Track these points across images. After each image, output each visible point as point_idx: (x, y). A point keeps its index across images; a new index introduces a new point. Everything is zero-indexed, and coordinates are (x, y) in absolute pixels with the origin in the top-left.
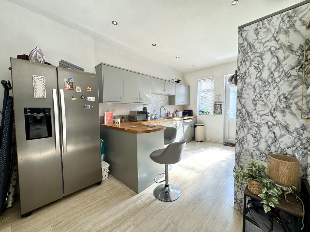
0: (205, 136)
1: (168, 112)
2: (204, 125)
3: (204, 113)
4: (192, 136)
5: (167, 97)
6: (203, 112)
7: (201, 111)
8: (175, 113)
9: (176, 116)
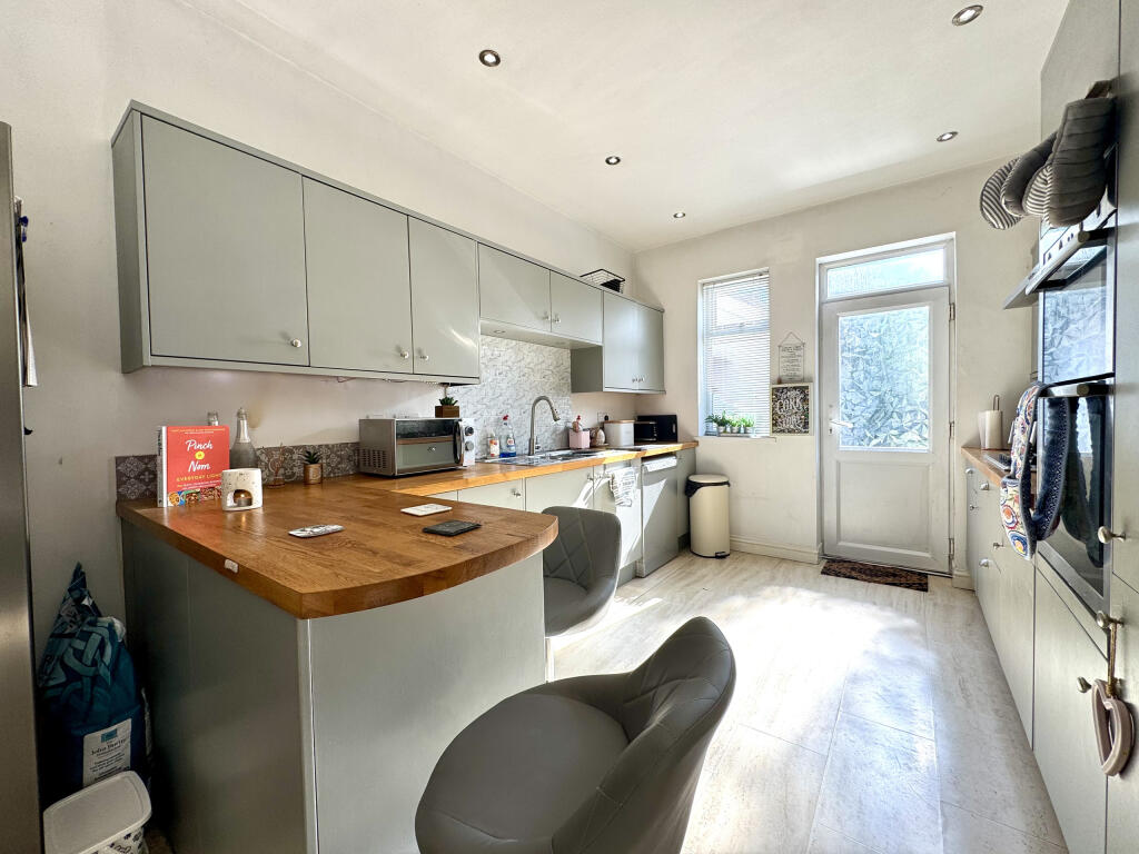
0: (732, 531)
1: (570, 425)
2: (727, 483)
3: (728, 430)
4: (680, 534)
5: (566, 354)
6: (722, 423)
7: (715, 421)
8: (603, 428)
9: (608, 445)
